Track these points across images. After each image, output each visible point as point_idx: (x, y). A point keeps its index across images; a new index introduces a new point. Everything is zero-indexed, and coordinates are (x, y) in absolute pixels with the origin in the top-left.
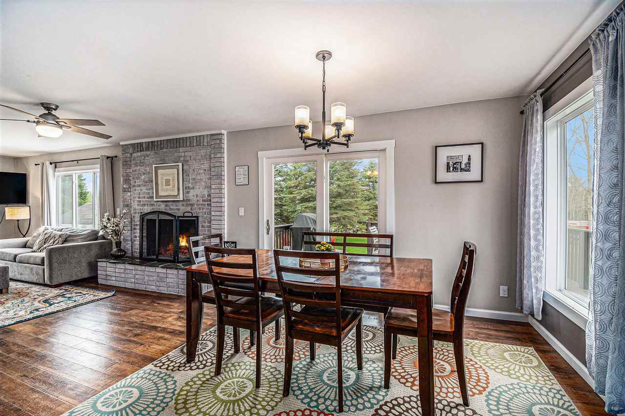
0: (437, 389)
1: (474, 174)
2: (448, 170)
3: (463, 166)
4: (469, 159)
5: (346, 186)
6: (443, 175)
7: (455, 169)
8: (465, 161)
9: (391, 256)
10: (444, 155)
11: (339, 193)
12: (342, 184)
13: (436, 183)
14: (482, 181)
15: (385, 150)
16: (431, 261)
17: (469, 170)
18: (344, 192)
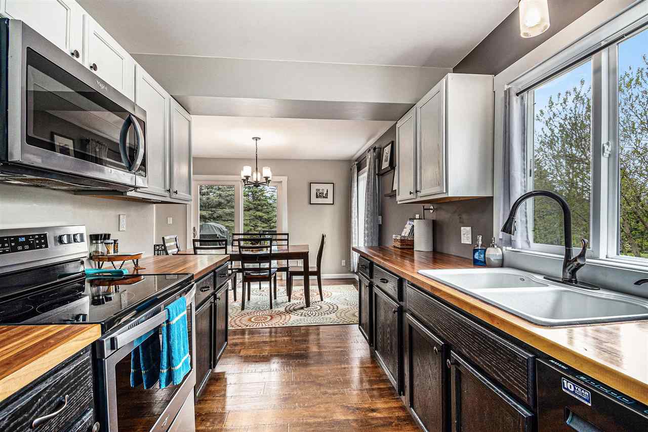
0: (311, 299)
1: (329, 200)
2: (317, 197)
3: (324, 195)
4: (327, 192)
5: (227, 196)
6: (314, 200)
7: (320, 197)
8: (325, 192)
9: (288, 245)
10: (314, 187)
11: (220, 202)
12: (223, 194)
13: (310, 204)
14: (333, 204)
15: (281, 182)
16: (308, 245)
17: (327, 198)
18: (226, 203)
